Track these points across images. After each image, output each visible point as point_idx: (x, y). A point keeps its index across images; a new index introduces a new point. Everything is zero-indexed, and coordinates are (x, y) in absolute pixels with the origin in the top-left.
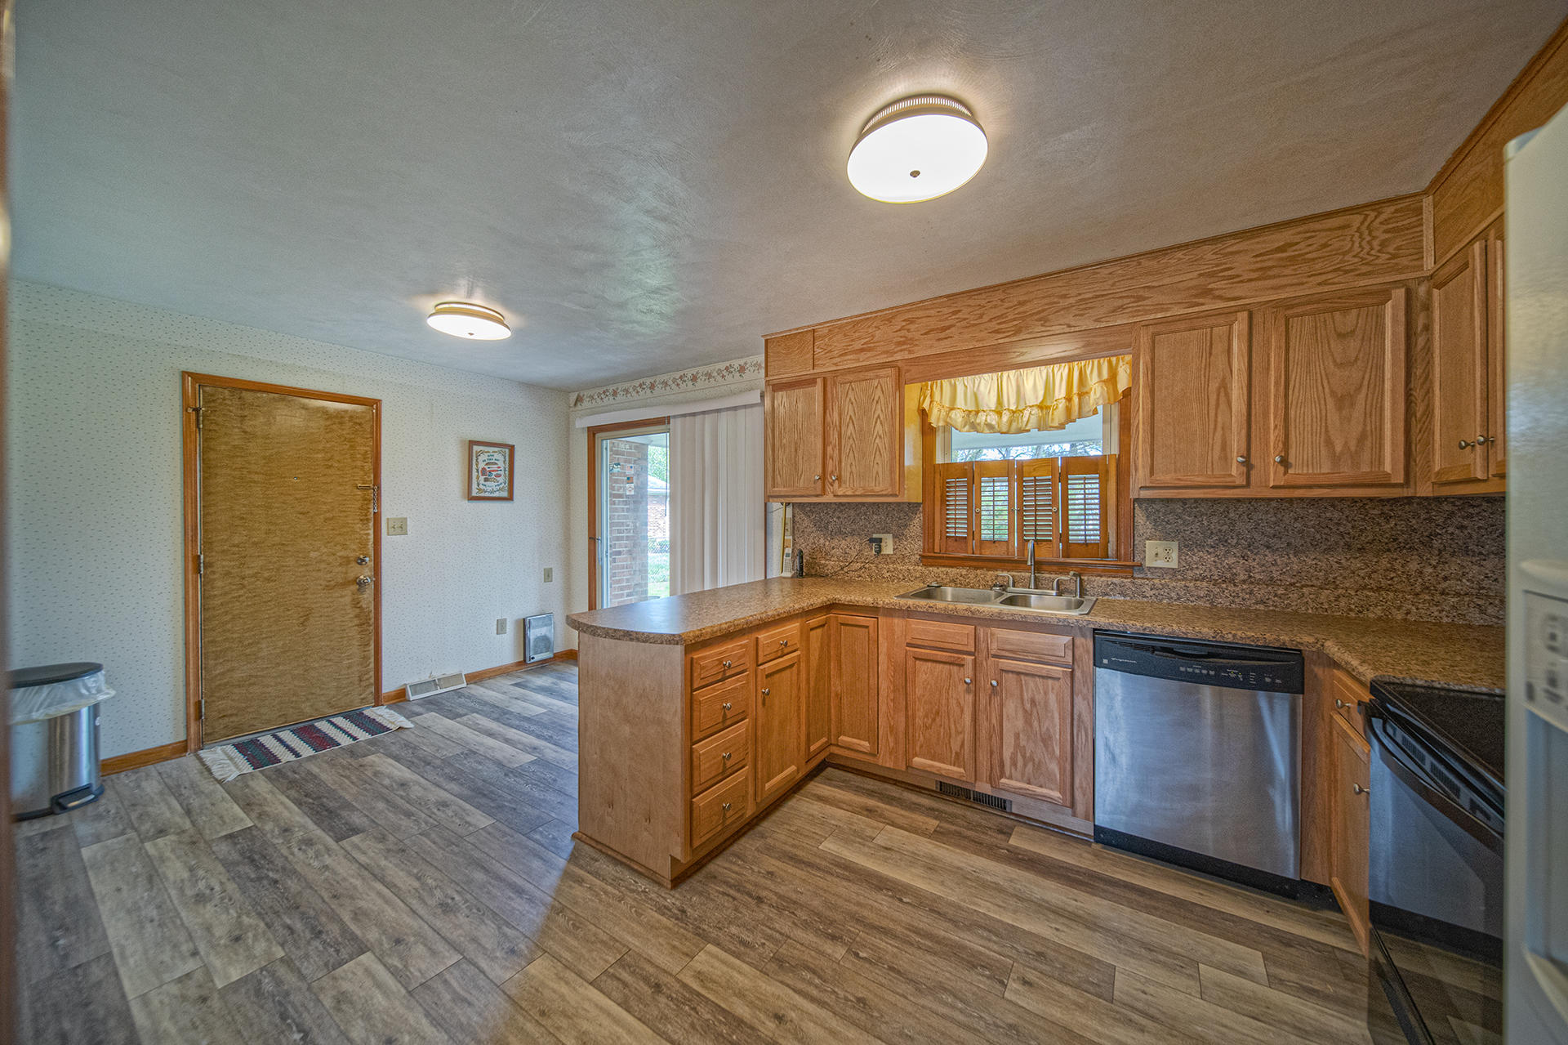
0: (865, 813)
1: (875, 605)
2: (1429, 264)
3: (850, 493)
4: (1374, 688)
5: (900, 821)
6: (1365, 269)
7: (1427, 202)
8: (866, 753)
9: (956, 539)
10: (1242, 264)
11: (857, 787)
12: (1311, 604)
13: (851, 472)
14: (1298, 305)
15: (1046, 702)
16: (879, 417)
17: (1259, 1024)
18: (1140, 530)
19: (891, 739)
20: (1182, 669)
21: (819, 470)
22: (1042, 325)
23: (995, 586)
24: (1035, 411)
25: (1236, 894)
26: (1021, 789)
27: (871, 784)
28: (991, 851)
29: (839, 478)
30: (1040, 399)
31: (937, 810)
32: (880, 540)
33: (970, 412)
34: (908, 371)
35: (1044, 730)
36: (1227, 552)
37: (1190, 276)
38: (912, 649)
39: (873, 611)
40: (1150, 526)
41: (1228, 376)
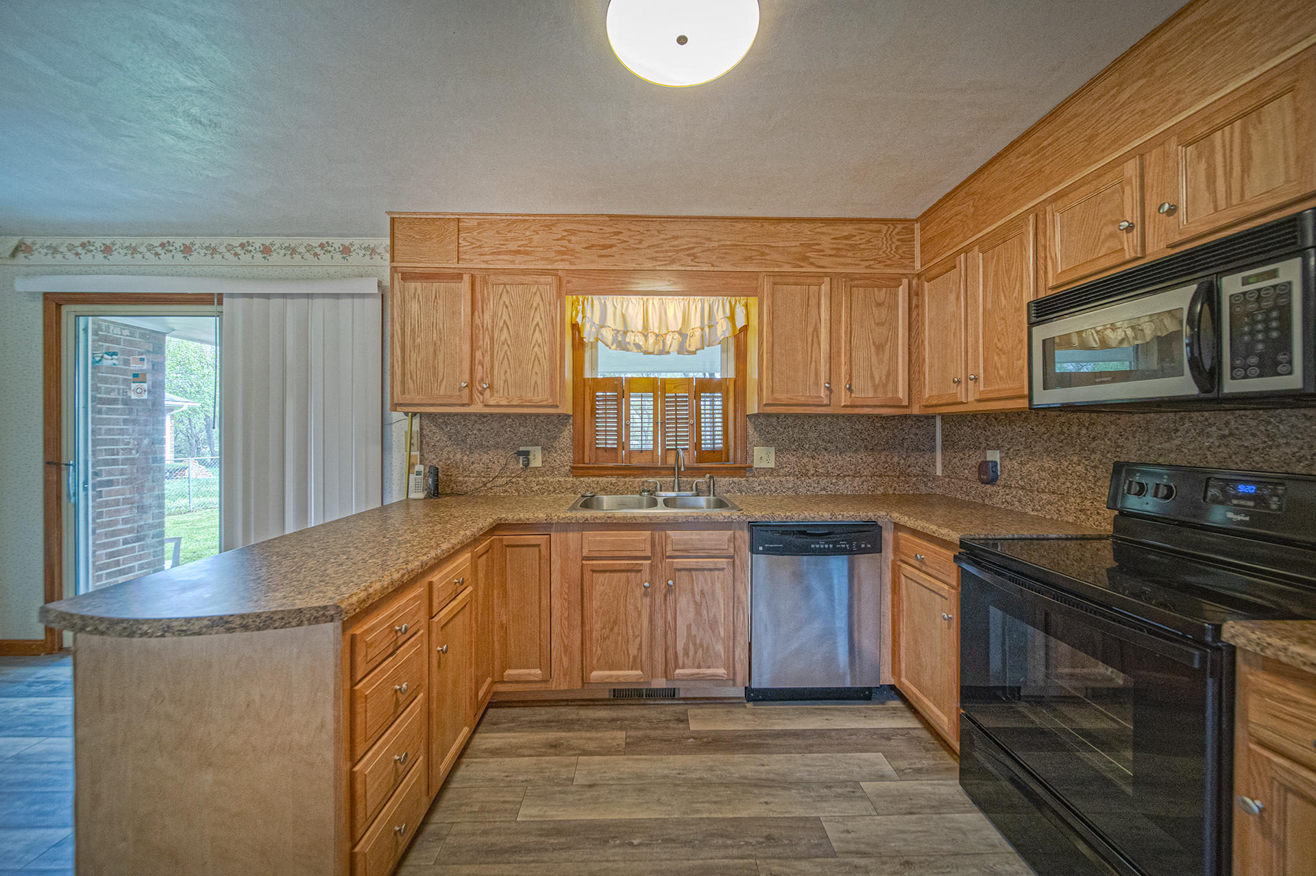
0: (552, 751)
1: (549, 521)
2: (918, 265)
3: (504, 403)
4: (963, 544)
5: (591, 746)
6: (889, 262)
7: (917, 226)
8: (536, 682)
9: (606, 449)
10: (826, 243)
11: (530, 722)
12: (850, 488)
13: (506, 381)
14: (857, 279)
15: (713, 592)
16: (538, 324)
17: (916, 816)
18: (751, 438)
19: (565, 660)
20: (813, 546)
21: (467, 376)
22: (692, 260)
23: (644, 491)
24: (677, 336)
25: (843, 710)
26: (692, 675)
27: (544, 713)
28: (677, 745)
29: (491, 387)
30: (680, 327)
31: (618, 720)
32: (526, 454)
33: (618, 331)
34: (568, 282)
35: (711, 616)
36: (804, 454)
37: (794, 244)
38: (588, 562)
39: (545, 527)
40: (757, 436)
41: (818, 323)
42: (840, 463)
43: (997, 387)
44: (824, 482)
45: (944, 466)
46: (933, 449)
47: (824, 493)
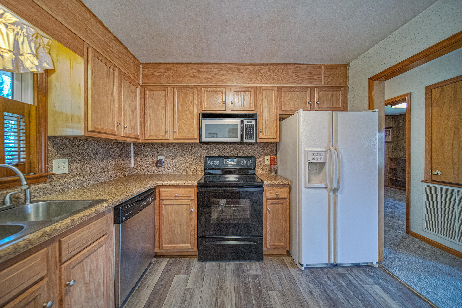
6: (134, 75)
7: (141, 66)
14: (126, 76)
18: (51, 153)
20: (141, 206)
40: (55, 151)
41: (113, 91)
42: (101, 166)
43: (183, 135)
44: (97, 177)
45: (135, 163)
46: (130, 157)
47: (96, 183)
